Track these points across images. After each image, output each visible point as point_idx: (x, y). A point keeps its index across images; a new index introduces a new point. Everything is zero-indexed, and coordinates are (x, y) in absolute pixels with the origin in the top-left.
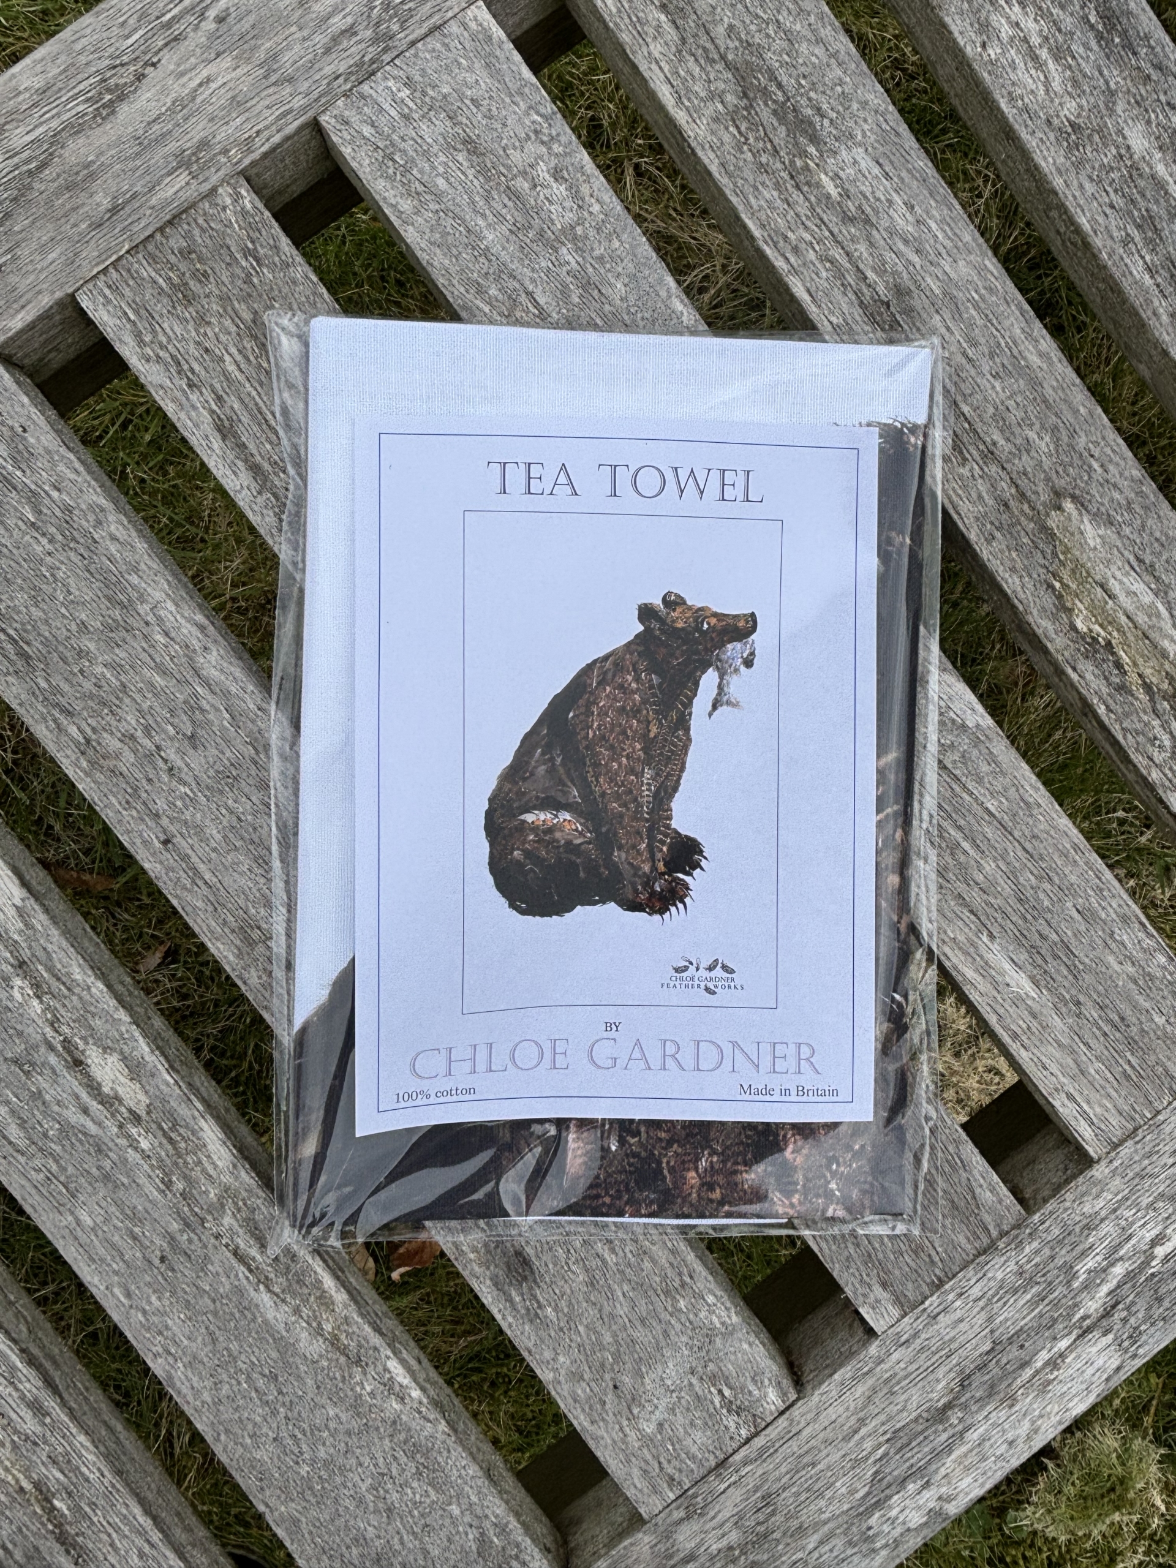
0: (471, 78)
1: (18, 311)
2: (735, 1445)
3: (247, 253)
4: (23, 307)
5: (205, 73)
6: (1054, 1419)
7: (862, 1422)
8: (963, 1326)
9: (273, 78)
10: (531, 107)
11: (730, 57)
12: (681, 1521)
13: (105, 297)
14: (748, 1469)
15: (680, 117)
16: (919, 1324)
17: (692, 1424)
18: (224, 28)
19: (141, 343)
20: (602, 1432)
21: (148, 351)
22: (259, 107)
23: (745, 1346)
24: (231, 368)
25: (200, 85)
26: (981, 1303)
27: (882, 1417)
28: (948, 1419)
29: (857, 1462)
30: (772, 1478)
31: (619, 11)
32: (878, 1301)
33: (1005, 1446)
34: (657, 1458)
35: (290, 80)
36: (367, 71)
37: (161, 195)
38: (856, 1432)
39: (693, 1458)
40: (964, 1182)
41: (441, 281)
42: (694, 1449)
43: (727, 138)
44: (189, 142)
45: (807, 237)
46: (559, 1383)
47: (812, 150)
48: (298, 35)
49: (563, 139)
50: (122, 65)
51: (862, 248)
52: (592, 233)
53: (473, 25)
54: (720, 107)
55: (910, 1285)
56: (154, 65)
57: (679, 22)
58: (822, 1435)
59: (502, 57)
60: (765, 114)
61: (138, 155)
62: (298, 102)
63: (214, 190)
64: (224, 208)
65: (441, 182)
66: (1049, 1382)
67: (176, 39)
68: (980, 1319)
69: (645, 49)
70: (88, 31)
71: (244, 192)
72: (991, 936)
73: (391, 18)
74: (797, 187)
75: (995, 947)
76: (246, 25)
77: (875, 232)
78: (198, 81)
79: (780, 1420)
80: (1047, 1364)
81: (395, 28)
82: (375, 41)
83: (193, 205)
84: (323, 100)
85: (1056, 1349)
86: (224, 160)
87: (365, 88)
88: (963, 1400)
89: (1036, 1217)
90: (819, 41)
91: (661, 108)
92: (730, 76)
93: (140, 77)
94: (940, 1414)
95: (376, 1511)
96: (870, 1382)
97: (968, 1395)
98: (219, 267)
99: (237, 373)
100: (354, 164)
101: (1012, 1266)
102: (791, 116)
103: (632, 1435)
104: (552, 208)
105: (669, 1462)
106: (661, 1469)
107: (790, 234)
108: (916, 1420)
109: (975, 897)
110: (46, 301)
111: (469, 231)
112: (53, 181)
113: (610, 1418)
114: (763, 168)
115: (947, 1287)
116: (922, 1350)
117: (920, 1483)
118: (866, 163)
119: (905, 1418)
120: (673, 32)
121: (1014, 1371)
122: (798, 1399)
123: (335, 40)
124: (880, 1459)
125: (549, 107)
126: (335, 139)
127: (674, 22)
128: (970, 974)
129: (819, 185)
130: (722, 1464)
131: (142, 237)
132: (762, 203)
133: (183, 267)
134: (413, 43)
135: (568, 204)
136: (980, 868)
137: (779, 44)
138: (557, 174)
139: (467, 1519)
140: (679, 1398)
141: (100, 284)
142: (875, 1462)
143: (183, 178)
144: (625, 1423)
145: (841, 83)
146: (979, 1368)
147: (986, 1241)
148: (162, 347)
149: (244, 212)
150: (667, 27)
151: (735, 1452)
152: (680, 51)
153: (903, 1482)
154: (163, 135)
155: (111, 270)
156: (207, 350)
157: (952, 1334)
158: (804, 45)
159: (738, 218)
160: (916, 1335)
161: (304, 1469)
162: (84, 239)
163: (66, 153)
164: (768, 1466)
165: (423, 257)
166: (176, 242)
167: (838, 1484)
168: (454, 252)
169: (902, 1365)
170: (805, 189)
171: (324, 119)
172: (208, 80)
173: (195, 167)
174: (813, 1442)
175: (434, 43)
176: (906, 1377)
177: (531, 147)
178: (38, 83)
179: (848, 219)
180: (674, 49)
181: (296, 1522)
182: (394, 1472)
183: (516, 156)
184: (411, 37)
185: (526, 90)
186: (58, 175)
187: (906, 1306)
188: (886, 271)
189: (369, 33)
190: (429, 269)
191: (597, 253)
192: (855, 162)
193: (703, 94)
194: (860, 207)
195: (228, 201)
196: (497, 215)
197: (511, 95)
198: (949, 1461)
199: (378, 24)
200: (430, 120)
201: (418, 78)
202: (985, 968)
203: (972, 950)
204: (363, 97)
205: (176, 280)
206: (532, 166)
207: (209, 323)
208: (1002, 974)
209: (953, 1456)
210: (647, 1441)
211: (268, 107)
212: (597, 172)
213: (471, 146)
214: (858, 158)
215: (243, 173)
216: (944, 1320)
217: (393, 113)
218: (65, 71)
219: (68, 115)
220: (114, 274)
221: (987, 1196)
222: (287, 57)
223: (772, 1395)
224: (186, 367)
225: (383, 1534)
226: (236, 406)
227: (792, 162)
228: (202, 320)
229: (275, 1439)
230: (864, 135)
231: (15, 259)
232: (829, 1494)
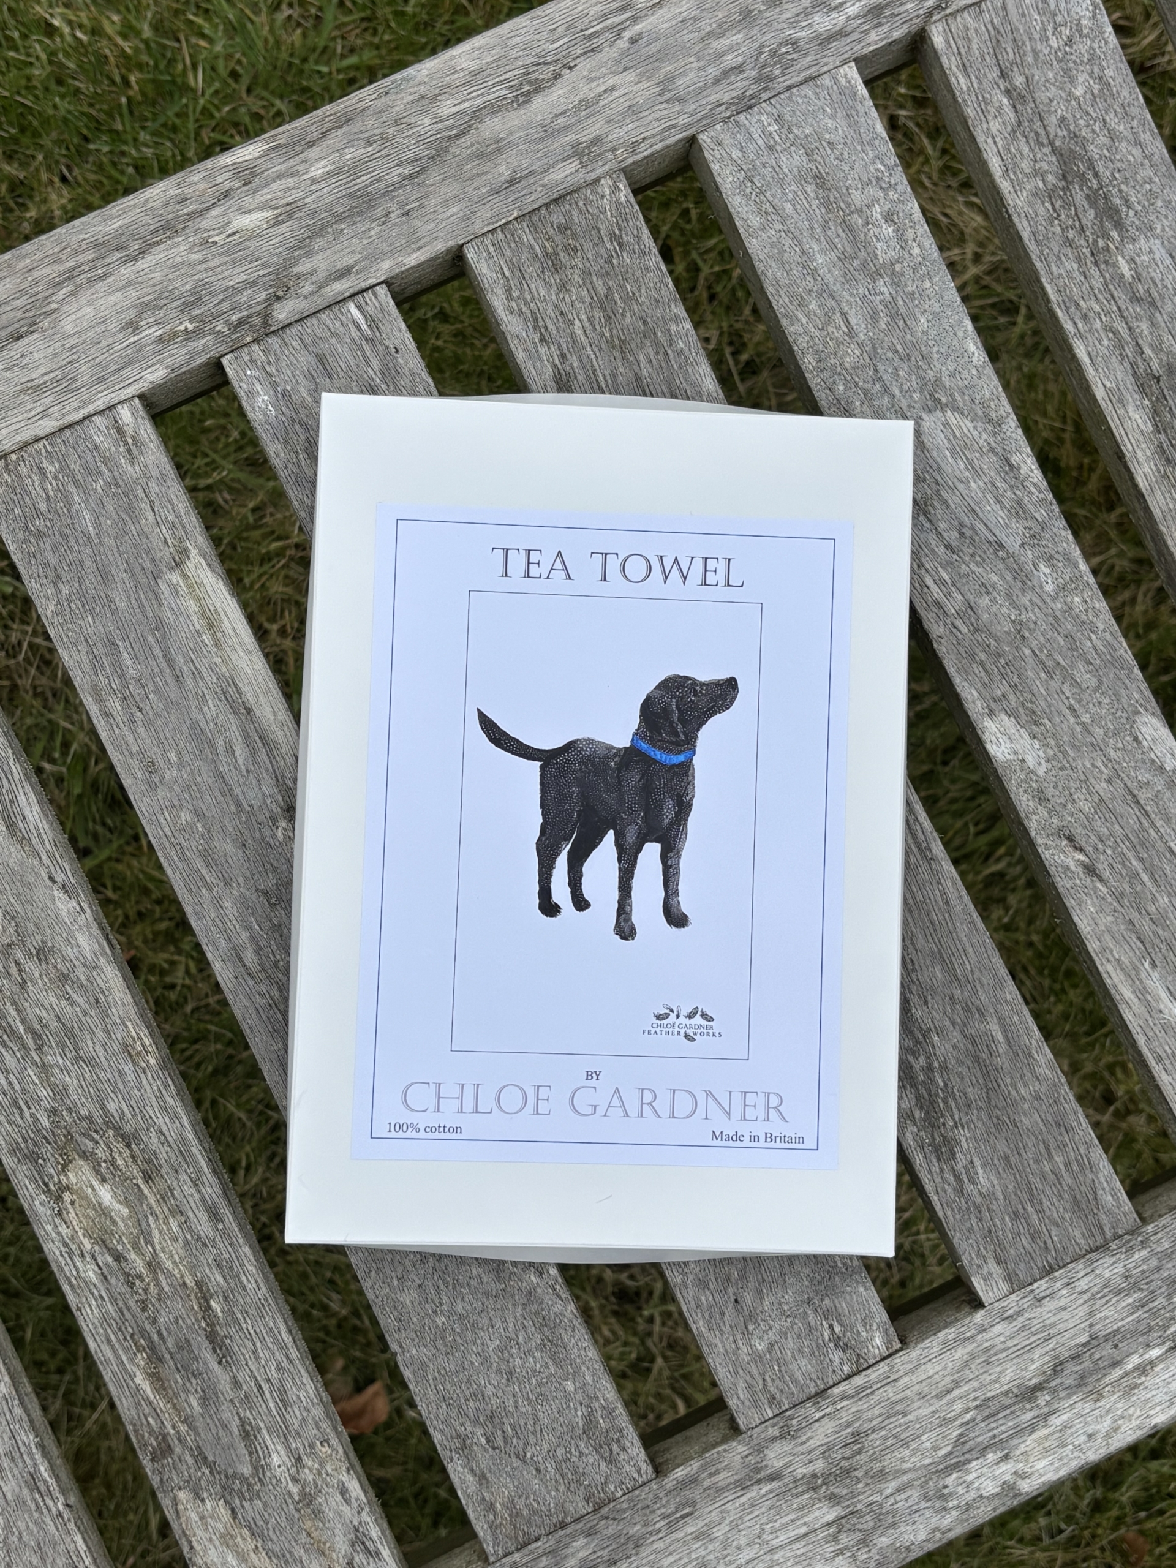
0: (831, 124)
1: (414, 251)
2: (836, 1379)
3: (613, 237)
4: (420, 248)
5: (611, 82)
6: (1135, 1423)
7: (956, 1384)
8: (1065, 1315)
9: (667, 96)
10: (877, 157)
11: (1057, 143)
12: (774, 1439)
13: (489, 252)
14: (845, 1403)
15: (1005, 186)
16: (1025, 1303)
17: (800, 1352)
18: (635, 47)
19: (509, 297)
20: (717, 1341)
21: (514, 304)
22: (650, 118)
23: (862, 1289)
24: (579, 332)
25: (605, 91)
26: (1085, 1297)
27: (975, 1384)
28: (1036, 1398)
29: (946, 1421)
30: (865, 1416)
31: (968, 89)
32: (990, 1274)
33: (1083, 1438)
34: (762, 1375)
35: (680, 100)
36: (746, 104)
37: (554, 176)
38: (949, 1392)
39: (795, 1381)
40: (1088, 1182)
41: (770, 290)
42: (798, 1374)
43: (1042, 212)
44: (585, 138)
45: (1097, 308)
46: (686, 1286)
47: (1115, 234)
48: (695, 65)
49: (900, 188)
50: (544, 63)
51: (1144, 326)
52: (908, 272)
53: (843, 81)
54: (1041, 184)
55: (1022, 1266)
56: (570, 68)
57: (1019, 106)
58: (917, 1387)
59: (861, 114)
60: (1079, 197)
61: (542, 139)
62: (683, 120)
63: (597, 180)
64: (603, 197)
65: (788, 207)
66: (1136, 1386)
67: (593, 50)
68: (1082, 1312)
69: (985, 126)
70: (523, 31)
71: (621, 186)
72: (1153, 965)
73: (775, 63)
74: (1096, 264)
75: (1155, 975)
76: (653, 49)
77: (1158, 315)
78: (603, 88)
79: (882, 1364)
80: (1135, 1369)
81: (777, 72)
82: (758, 80)
83: (577, 190)
84: (704, 122)
85: (1147, 1356)
86: (610, 156)
87: (742, 118)
88: (1053, 1384)
89: (1150, 1228)
90: (1138, 143)
91: (988, 175)
92: (1054, 159)
93: (557, 76)
94: (1029, 1394)
95: (499, 1371)
96: (970, 1347)
97: (1058, 1381)
98: (588, 245)
99: (583, 337)
100: (718, 180)
101: (1120, 1269)
102: (1101, 202)
103: (744, 1349)
104: (878, 245)
105: (773, 1381)
106: (765, 1386)
107: (1082, 303)
108: (1006, 1393)
109: (1146, 926)
110: (440, 247)
111: (803, 252)
112: (467, 148)
113: (726, 1329)
114: (1069, 243)
115: (1057, 1274)
116: (1023, 1328)
117: (999, 1454)
118: (1160, 253)
119: (996, 1390)
120: (1012, 115)
121: (1104, 1368)
122: (901, 1349)
123: (726, 74)
124: (967, 1423)
125: (893, 160)
126: (707, 155)
127: (1014, 107)
128: (1127, 994)
129: (1115, 265)
130: (822, 1393)
131: (530, 209)
132: (1062, 272)
133: (559, 239)
134: (789, 88)
135: (892, 243)
136: (1154, 900)
137: (1103, 140)
138: (889, 217)
139: (579, 1397)
140: (793, 1324)
141: (487, 241)
142: (961, 1425)
143: (575, 164)
144: (739, 1336)
145: (1151, 181)
146: (1073, 1358)
147: (1100, 1241)
148: (526, 303)
149: (618, 204)
150: (1008, 109)
151: (835, 1385)
152: (1014, 132)
153: (984, 1451)
154: (566, 128)
155: (499, 231)
156: (562, 313)
157: (1053, 1320)
158: (1124, 144)
159: (1039, 281)
160: (1019, 1313)
161: (441, 1320)
162: (481, 201)
163: (482, 127)
164: (862, 1405)
165: (760, 267)
166: (557, 218)
167: (924, 1438)
168: (787, 267)
169: (1002, 1339)
170: (1103, 266)
171: (703, 138)
172: (613, 89)
173: (586, 158)
174: (908, 1392)
175: (807, 90)
176: (1004, 1350)
177: (873, 191)
178: (473, 65)
179: (1136, 299)
180: (1009, 129)
181: (424, 1366)
182: (521, 1340)
183: (857, 197)
184: (788, 83)
185: (877, 142)
186: (472, 145)
187: (1016, 1284)
188: (1161, 350)
189: (754, 73)
190: (762, 278)
191: (910, 288)
192: (1151, 251)
193: (1027, 171)
194: (1148, 290)
195: (607, 192)
196: (830, 242)
197: (862, 144)
198: (1030, 1440)
199: (763, 67)
200: (790, 154)
201: (787, 117)
202: (1142, 992)
203: (1133, 973)
204: (738, 124)
205: (550, 250)
206: (868, 206)
207: (568, 291)
208: (1158, 1000)
209: (1035, 1436)
210: (756, 1357)
211: (657, 120)
212: (923, 221)
213: (820, 180)
214: (1154, 248)
215: (624, 170)
216: (1050, 1305)
217: (760, 142)
218: (497, 60)
219: (491, 97)
220: (500, 235)
221: (1108, 1199)
222: (681, 82)
223: (878, 1340)
224: (541, 324)
225: (500, 1394)
226: (575, 365)
227: (1095, 242)
228: (563, 287)
229: (420, 1286)
230: (1163, 230)
231: (421, 206)
232: (914, 1445)
